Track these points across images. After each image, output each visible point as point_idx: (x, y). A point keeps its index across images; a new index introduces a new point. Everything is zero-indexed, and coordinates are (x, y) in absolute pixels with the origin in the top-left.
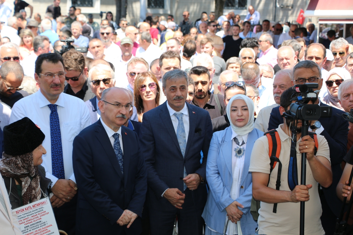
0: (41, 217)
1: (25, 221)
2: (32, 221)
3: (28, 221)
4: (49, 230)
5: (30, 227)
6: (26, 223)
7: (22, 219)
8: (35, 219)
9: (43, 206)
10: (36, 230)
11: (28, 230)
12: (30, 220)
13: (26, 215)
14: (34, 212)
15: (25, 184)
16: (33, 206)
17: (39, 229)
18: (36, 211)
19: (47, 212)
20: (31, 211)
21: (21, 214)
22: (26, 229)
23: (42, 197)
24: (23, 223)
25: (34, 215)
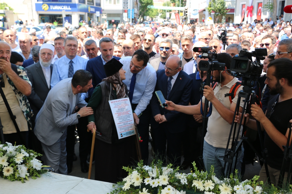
0: (125, 106)
1: (118, 106)
2: (121, 107)
3: (119, 107)
4: (129, 113)
5: (120, 110)
6: (118, 107)
7: (116, 105)
8: (123, 107)
9: (126, 101)
10: (123, 112)
11: (120, 111)
12: (120, 107)
13: (118, 104)
14: (122, 103)
15: (118, 90)
16: (122, 101)
17: (124, 111)
18: (123, 103)
19: (128, 104)
20: (121, 102)
21: (116, 103)
22: (119, 110)
23: (126, 97)
24: (117, 107)
25: (122, 104)
